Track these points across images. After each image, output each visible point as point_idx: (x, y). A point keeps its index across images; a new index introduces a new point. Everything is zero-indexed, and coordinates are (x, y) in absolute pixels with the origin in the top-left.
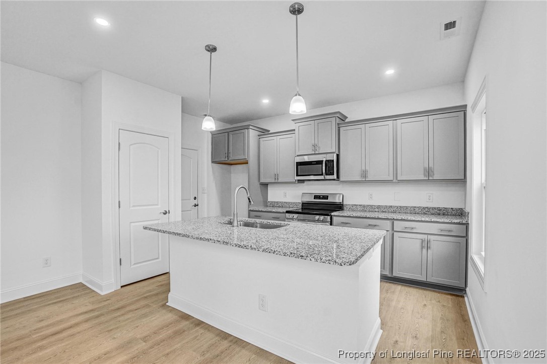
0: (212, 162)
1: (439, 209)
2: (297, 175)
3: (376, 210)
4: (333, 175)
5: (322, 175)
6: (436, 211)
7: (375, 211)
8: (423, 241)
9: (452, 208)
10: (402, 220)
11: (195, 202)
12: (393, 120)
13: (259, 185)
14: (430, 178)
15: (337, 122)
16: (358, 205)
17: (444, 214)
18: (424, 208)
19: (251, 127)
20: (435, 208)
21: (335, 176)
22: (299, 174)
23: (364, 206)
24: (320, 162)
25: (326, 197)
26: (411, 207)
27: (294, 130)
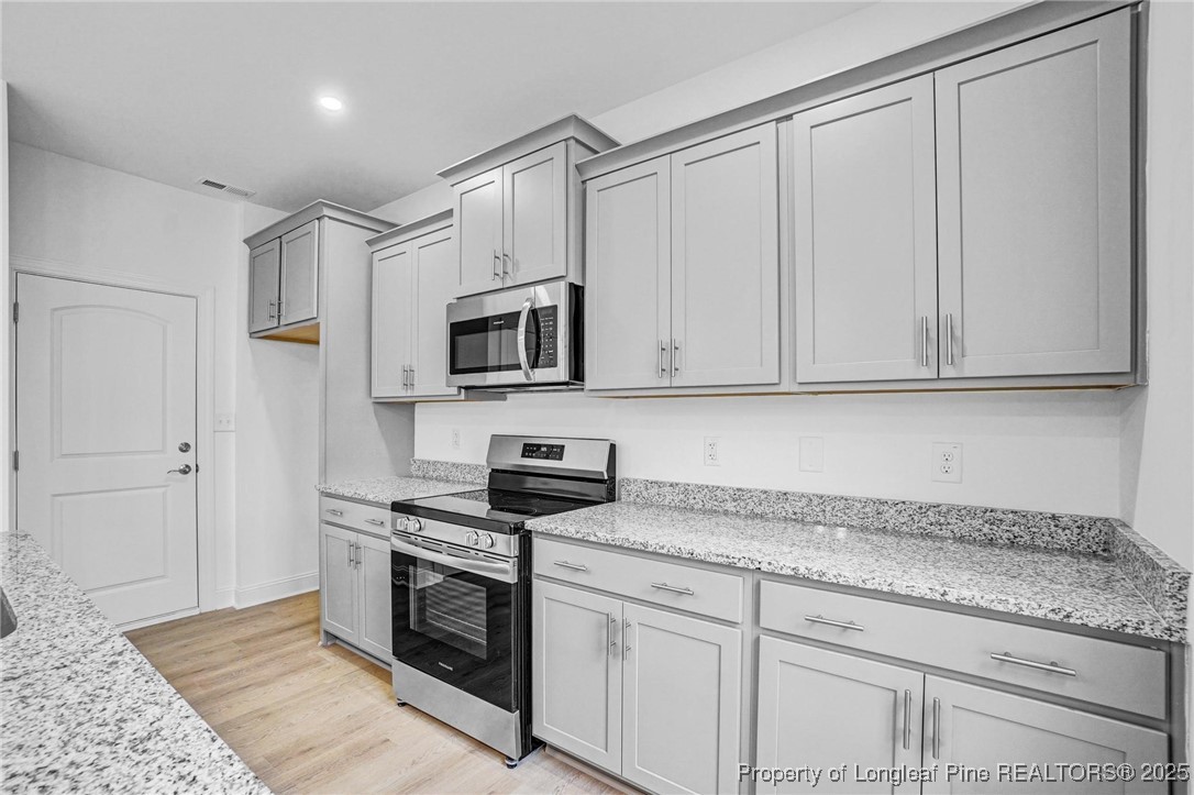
0: (252, 334)
1: (990, 516)
2: (454, 370)
3: (730, 506)
4: (555, 365)
5: (518, 367)
6: (977, 523)
7: (726, 513)
8: (899, 703)
9: (1054, 517)
10: (796, 579)
11: (188, 459)
12: (778, 120)
13: (371, 408)
14: (947, 372)
15: (573, 161)
16: (664, 484)
17: (1012, 544)
18: (923, 509)
19: (326, 211)
20: (972, 512)
21: (561, 372)
22: (460, 366)
23: (686, 489)
24: (510, 320)
25: (556, 452)
26: (866, 502)
27: (450, 213)
